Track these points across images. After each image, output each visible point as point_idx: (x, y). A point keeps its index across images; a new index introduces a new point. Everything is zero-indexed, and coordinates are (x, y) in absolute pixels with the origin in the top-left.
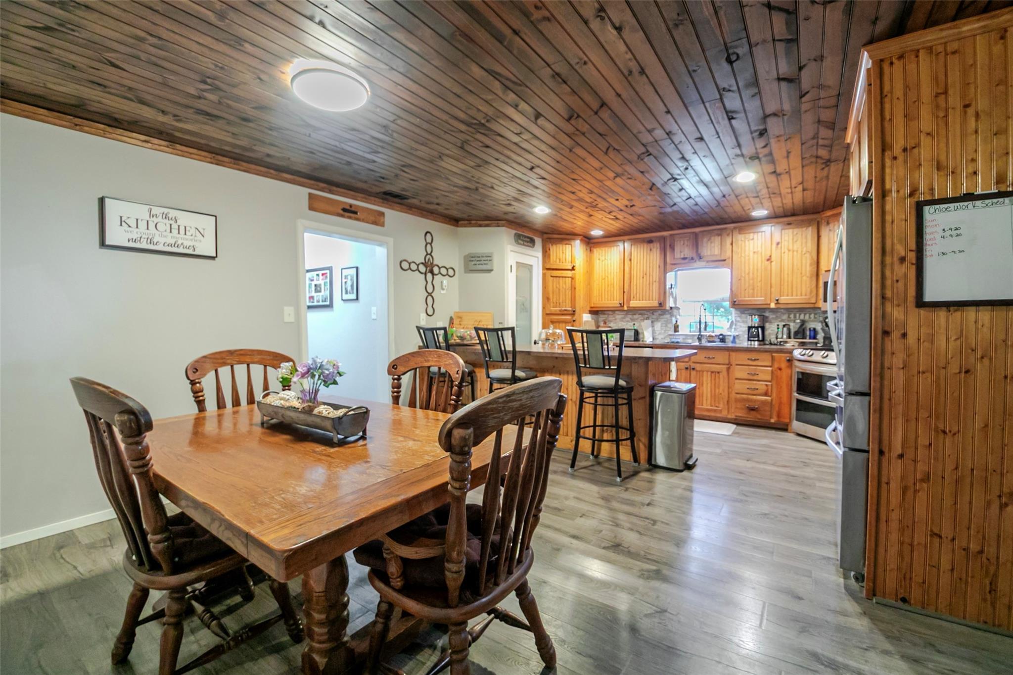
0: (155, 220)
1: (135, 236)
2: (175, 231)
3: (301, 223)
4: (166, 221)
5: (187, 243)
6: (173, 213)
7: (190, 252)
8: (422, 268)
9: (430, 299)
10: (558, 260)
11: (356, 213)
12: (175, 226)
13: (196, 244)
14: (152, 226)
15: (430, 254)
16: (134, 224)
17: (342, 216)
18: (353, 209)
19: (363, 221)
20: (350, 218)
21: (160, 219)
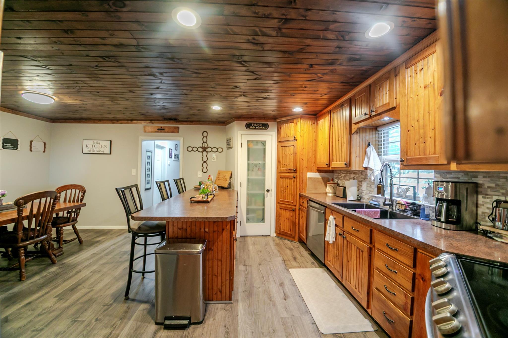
0: (94, 144)
1: (89, 150)
2: (99, 147)
3: (141, 138)
4: (97, 144)
5: (102, 150)
6: (99, 141)
7: (102, 153)
8: (200, 150)
9: (205, 165)
10: (286, 135)
11: (164, 130)
12: (99, 145)
13: (104, 150)
14: (93, 146)
15: (206, 142)
16: (89, 147)
17: (158, 132)
18: (162, 128)
19: (167, 132)
20: (161, 132)
21: (95, 144)
